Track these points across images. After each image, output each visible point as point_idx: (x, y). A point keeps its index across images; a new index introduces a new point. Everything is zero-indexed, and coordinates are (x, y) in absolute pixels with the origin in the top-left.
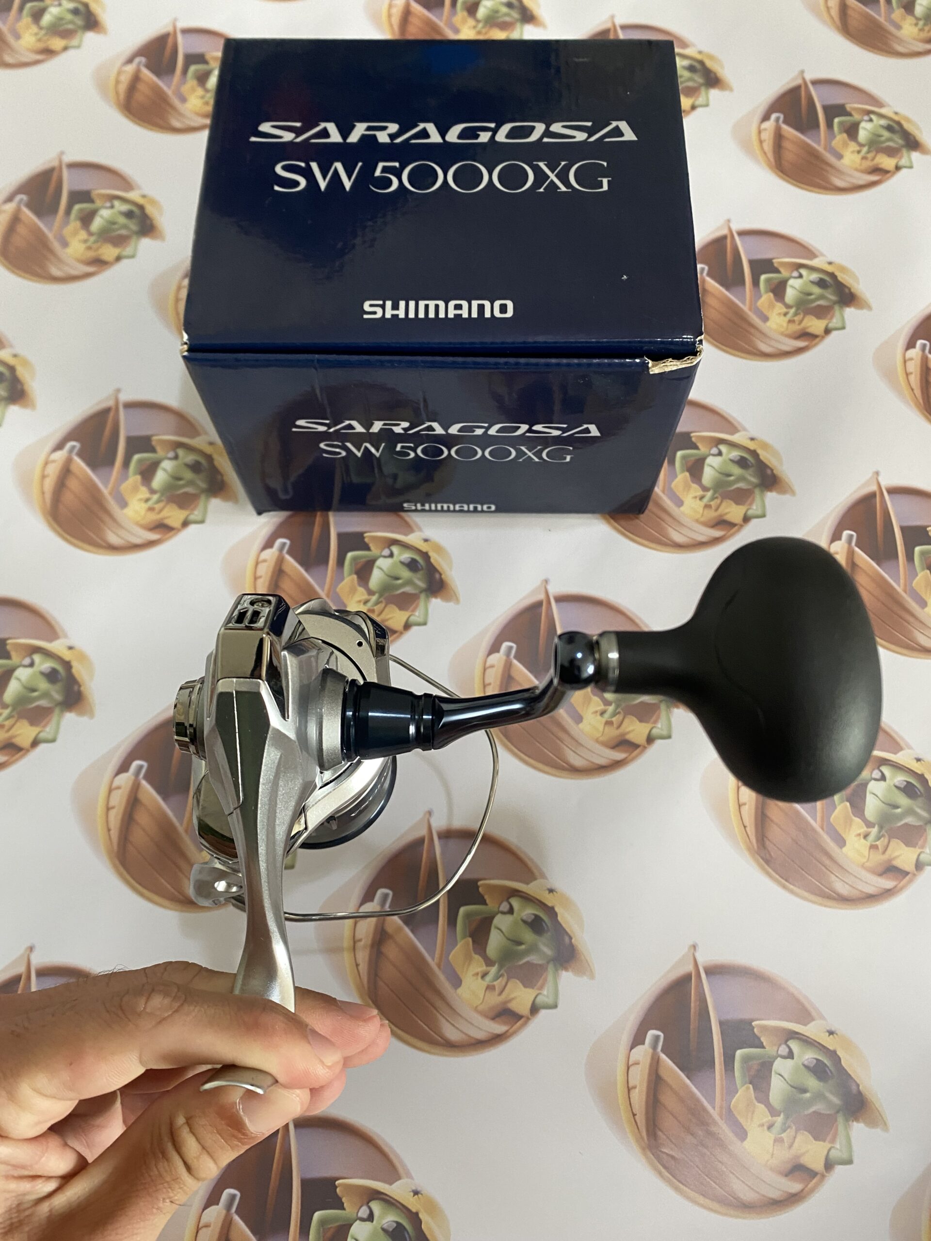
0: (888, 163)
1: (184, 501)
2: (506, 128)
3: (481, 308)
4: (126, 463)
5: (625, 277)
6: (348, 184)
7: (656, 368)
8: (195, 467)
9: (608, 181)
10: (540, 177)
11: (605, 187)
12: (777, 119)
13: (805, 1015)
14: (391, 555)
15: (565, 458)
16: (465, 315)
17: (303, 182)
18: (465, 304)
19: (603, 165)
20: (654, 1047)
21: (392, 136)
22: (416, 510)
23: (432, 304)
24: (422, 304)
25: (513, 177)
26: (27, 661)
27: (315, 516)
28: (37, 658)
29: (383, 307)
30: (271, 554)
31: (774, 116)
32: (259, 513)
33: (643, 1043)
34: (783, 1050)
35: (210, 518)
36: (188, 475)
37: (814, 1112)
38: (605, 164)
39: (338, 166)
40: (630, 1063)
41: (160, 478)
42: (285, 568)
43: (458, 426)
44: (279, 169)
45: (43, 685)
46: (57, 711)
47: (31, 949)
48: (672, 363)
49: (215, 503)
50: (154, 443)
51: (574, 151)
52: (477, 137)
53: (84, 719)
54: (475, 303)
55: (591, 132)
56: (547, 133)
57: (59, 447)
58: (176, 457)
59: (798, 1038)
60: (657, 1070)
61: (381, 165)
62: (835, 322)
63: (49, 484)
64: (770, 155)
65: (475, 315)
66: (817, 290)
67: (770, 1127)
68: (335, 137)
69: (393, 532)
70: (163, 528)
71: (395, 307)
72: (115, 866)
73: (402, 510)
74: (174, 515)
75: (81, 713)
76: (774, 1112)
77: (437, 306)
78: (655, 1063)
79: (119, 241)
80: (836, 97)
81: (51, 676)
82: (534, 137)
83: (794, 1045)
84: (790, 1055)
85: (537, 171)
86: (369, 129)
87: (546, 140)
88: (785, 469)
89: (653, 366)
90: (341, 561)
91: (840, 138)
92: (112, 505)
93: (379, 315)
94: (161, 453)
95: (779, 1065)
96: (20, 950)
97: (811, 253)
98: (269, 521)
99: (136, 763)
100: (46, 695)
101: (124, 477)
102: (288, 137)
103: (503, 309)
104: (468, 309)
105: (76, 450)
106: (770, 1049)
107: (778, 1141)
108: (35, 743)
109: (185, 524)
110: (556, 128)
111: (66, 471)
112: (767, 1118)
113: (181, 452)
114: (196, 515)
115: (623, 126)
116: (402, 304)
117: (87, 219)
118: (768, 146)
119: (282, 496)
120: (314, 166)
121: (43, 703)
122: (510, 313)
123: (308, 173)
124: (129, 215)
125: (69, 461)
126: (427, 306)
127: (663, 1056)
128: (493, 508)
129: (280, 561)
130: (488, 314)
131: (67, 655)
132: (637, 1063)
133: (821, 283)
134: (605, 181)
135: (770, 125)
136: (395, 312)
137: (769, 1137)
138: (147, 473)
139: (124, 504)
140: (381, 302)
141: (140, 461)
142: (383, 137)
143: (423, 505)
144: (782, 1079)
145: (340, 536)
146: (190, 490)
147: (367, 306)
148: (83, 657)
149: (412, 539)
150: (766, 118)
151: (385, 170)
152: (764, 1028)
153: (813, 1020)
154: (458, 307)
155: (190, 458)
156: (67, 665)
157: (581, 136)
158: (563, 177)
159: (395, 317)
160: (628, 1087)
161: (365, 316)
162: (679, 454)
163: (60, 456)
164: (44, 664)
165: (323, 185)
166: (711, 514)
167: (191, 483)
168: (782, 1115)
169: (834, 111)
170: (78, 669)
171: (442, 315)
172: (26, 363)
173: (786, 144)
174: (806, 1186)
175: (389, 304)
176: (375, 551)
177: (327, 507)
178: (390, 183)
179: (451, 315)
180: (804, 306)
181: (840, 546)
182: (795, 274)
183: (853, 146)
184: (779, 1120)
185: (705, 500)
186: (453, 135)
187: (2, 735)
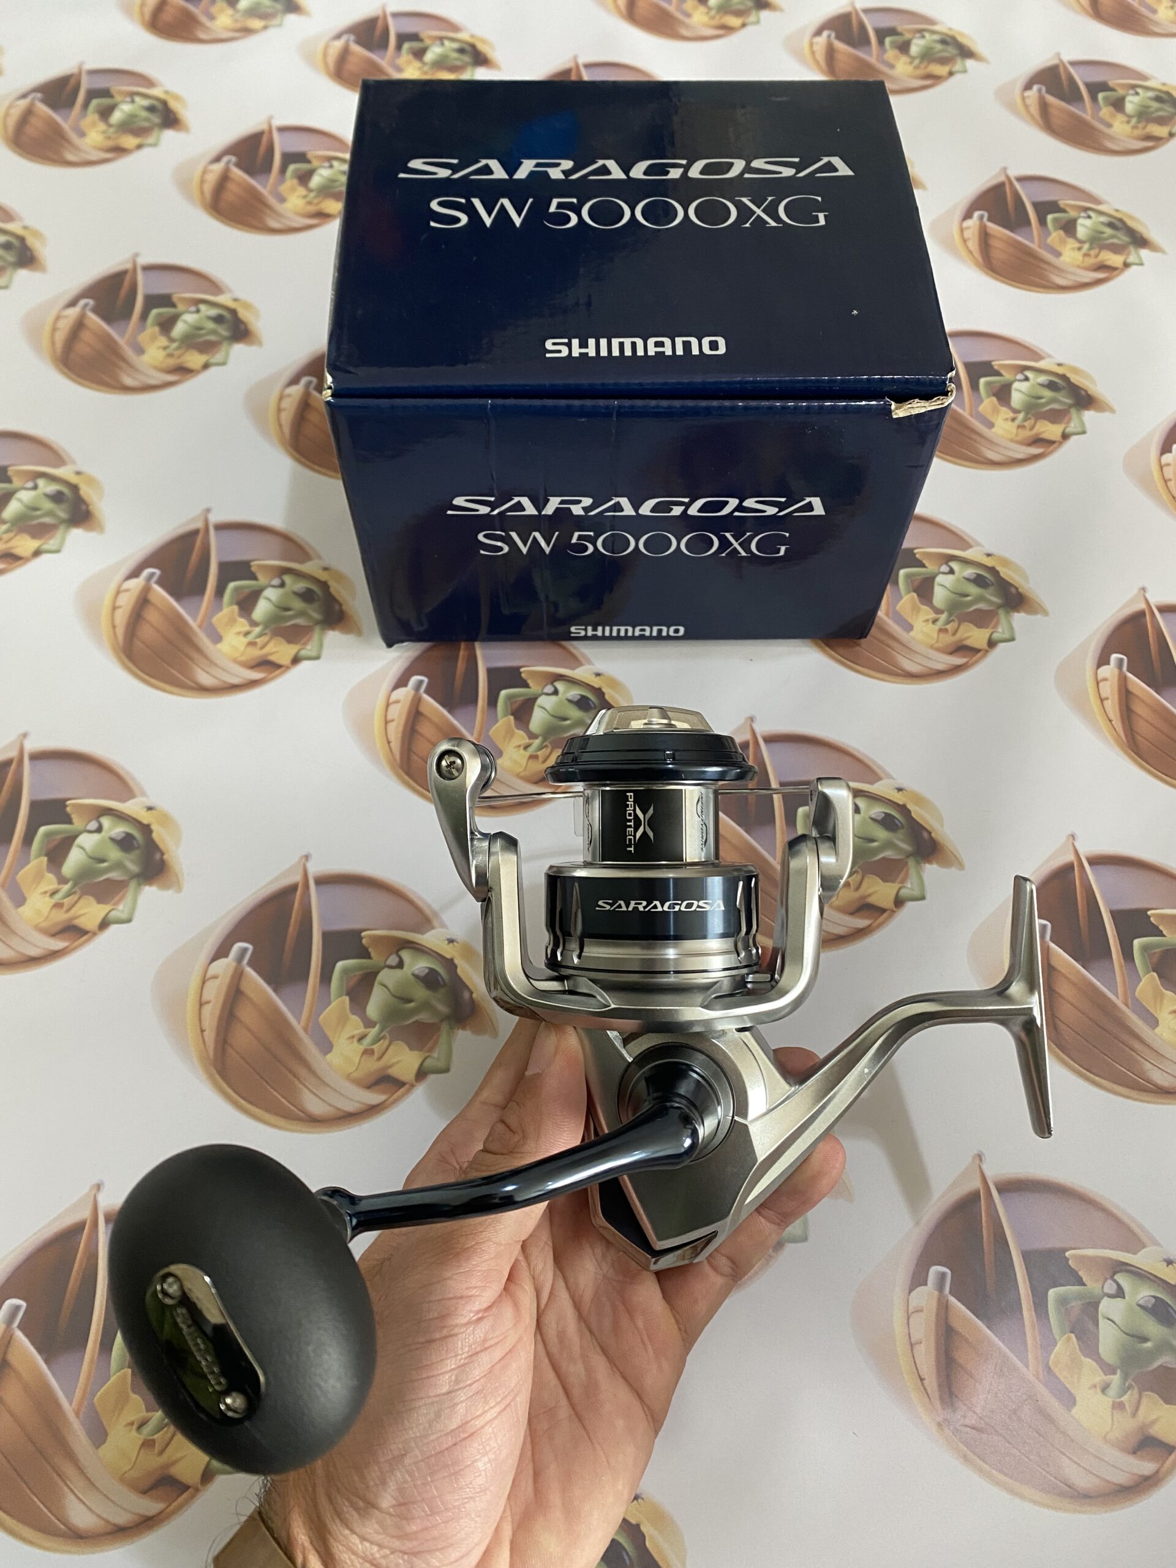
0: (1114, 260)
1: (294, 635)
2: (700, 165)
3: (687, 346)
4: (220, 592)
5: (855, 312)
6: (518, 221)
7: (900, 412)
8: (307, 596)
9: (825, 216)
10: (745, 212)
11: (822, 222)
12: (981, 218)
13: (1132, 1239)
14: (556, 692)
15: (778, 551)
16: (669, 352)
17: (464, 219)
18: (667, 341)
19: (817, 200)
20: (940, 1287)
21: (566, 173)
22: (585, 638)
23: (627, 342)
24: (615, 342)
25: (712, 212)
26: (93, 825)
27: (459, 650)
28: (106, 821)
29: (569, 345)
30: (404, 694)
31: (977, 214)
32: (390, 645)
33: (925, 1284)
34: (1109, 1287)
35: (325, 653)
36: (298, 604)
37: (1161, 1366)
38: (820, 199)
39: (506, 202)
40: (911, 1311)
41: (262, 609)
42: (423, 709)
43: (651, 503)
44: (434, 205)
45: (115, 854)
46: (133, 884)
47: (98, 1187)
48: (919, 405)
49: (333, 637)
50: (253, 569)
51: (781, 187)
52: (667, 173)
53: (169, 894)
54: (679, 341)
55: (799, 168)
56: (748, 169)
57: (135, 574)
58: (282, 585)
59: (1127, 1271)
60: (947, 1318)
61: (555, 202)
62: (1073, 426)
63: (121, 617)
64: (977, 254)
65: (680, 351)
66: (1047, 393)
67: (1104, 1389)
68: (499, 173)
69: (556, 666)
70: (269, 666)
71: (583, 344)
72: (211, 1077)
73: (569, 637)
74: (281, 651)
75: (166, 886)
77: (634, 345)
78: (944, 1310)
79: (207, 347)
80: (1047, 194)
81: (125, 843)
82: (733, 173)
83: (1122, 1279)
84: (1120, 1293)
85: (740, 206)
86: (539, 165)
87: (747, 176)
88: (1031, 584)
89: (896, 409)
90: (492, 701)
91: (1055, 236)
92: (203, 639)
93: (565, 352)
94: (262, 580)
95: (1106, 1306)
96: (84, 1189)
97: (1034, 354)
98: (402, 655)
99: (238, 946)
100: (118, 865)
102: (444, 173)
103: (714, 346)
104: (672, 347)
105: (155, 578)
106: (1092, 1284)
107: (1118, 1406)
108: (104, 925)
109: (296, 660)
110: (758, 164)
111: (143, 601)
112: (1100, 1377)
113: (287, 579)
114: (309, 649)
115: (836, 161)
116: (592, 342)
118: (974, 245)
119: (417, 628)
120: (477, 202)
121: (114, 875)
122: (722, 350)
123: (469, 209)
125: (146, 590)
126: (621, 345)
127: (953, 1300)
129: (417, 701)
130: (695, 351)
131: (145, 817)
132: (919, 1310)
133: (1051, 386)
134: (821, 216)
135: (973, 223)
136: (583, 351)
137: (1105, 1402)
138: (246, 604)
139: (217, 638)
140: (566, 341)
141: (237, 590)
142: (556, 174)
143: (595, 629)
144: (1113, 1324)
145: (490, 672)
146: (300, 621)
147: (549, 344)
148: (166, 820)
150: (968, 215)
151: (561, 205)
152: (1082, 1259)
153: (1144, 1246)
154: (659, 344)
155: (301, 586)
156: (146, 829)
157: (788, 172)
158: (772, 212)
159: (584, 356)
160: (911, 1343)
161: (548, 355)
162: (902, 572)
163: (136, 584)
164: (114, 829)
165: (488, 221)
166: (948, 639)
167: (302, 614)
168: (1119, 1371)
169: (1045, 208)
170: (159, 834)
171: (640, 352)
172: (91, 481)
173: (994, 243)
174: (1163, 1465)
175: (575, 342)
176: (534, 687)
177: (472, 637)
178: (568, 219)
179: (651, 352)
180: (1034, 410)
181: (1108, 671)
182: (1020, 376)
183: (1071, 243)
184: (1116, 1379)
185: (940, 624)
186: (638, 171)
187: (61, 916)
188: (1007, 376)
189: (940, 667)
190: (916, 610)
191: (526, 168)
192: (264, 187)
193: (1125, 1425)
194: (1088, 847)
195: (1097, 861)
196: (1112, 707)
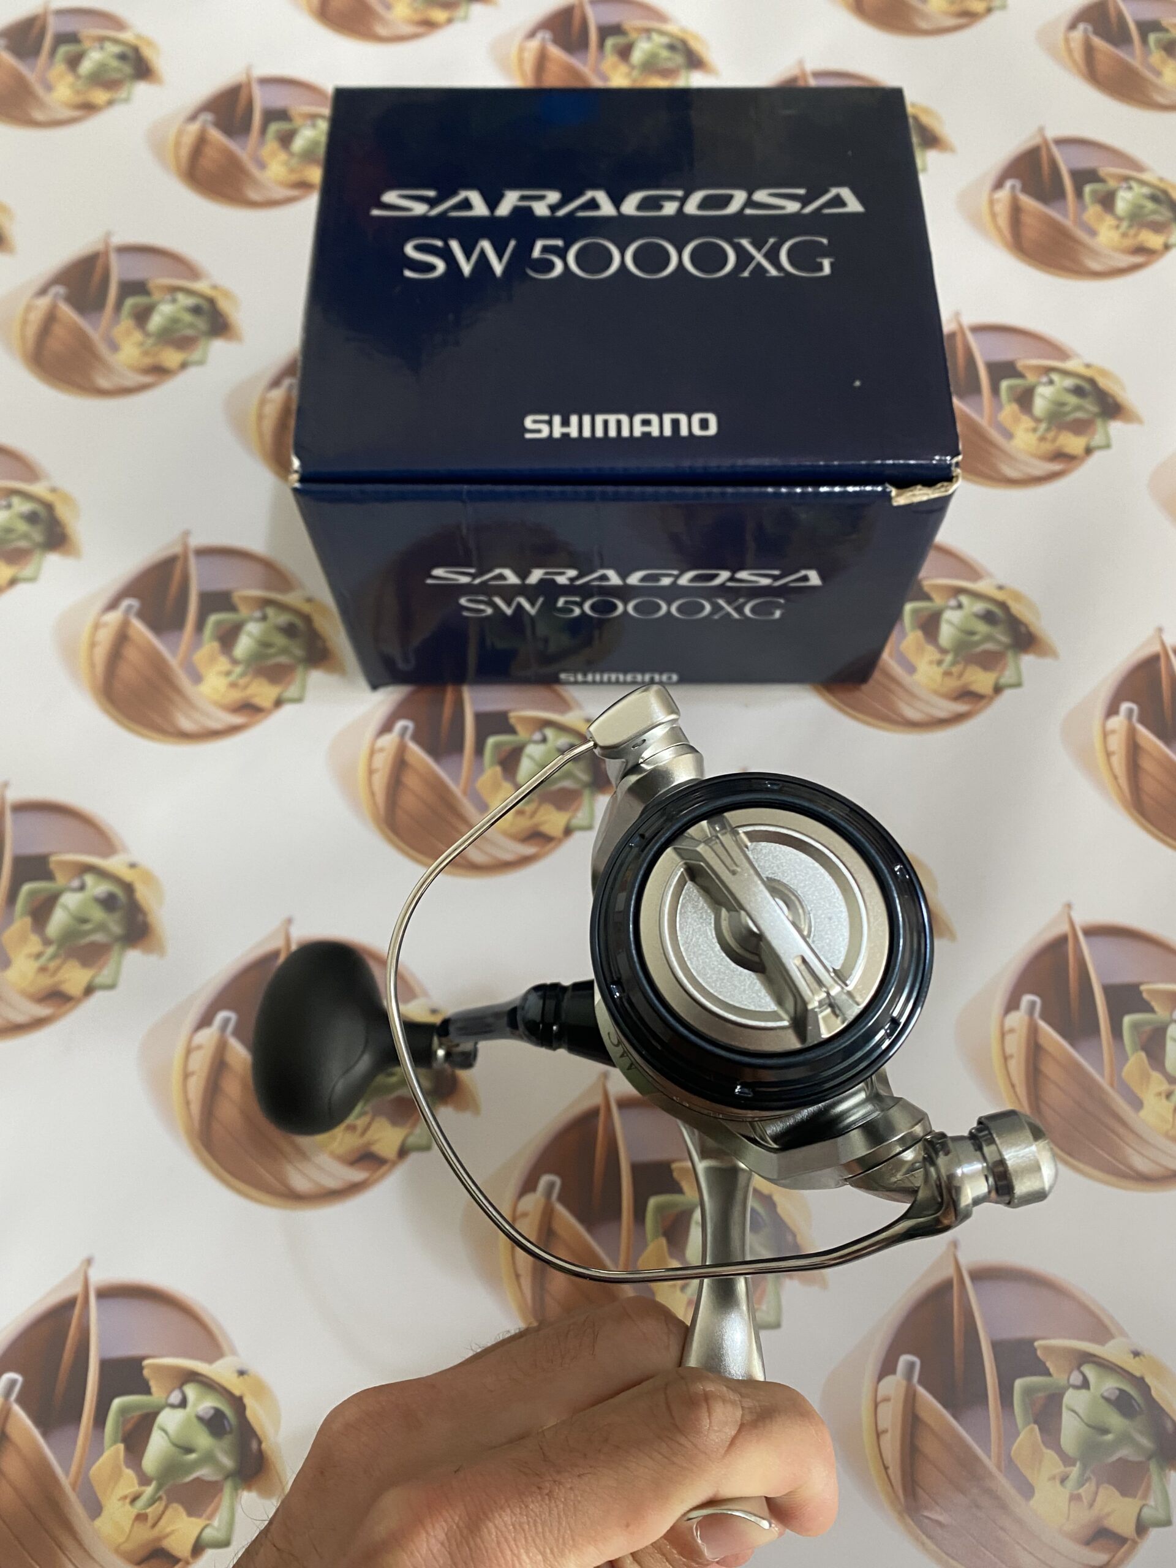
0: (1154, 240)
1: (276, 674)
2: (697, 197)
3: (676, 424)
4: (200, 626)
5: (858, 383)
6: (498, 268)
7: (901, 498)
8: (289, 631)
9: (831, 262)
10: (744, 258)
11: (827, 270)
12: (1013, 188)
13: (1101, 1330)
14: (544, 740)
15: (773, 614)
16: (655, 432)
17: (441, 266)
18: (654, 418)
19: (821, 243)
20: (909, 1377)
21: (553, 208)
22: (576, 683)
23: (612, 419)
24: (599, 419)
25: (709, 258)
26: (76, 883)
27: (444, 691)
28: (89, 879)
29: (550, 423)
30: (389, 741)
31: (1009, 184)
32: (375, 686)
33: (894, 1373)
34: (1076, 1378)
35: (310, 695)
36: (281, 640)
37: (1120, 1459)
38: (825, 241)
39: (486, 245)
40: (879, 1399)
41: (244, 645)
42: (409, 758)
43: (640, 574)
44: (409, 250)
45: (98, 914)
46: (116, 948)
47: (89, 1262)
48: (922, 492)
49: (316, 677)
50: (235, 600)
51: (784, 226)
52: (660, 207)
53: (152, 959)
54: (667, 418)
55: (805, 201)
56: (750, 203)
57: (113, 605)
58: (264, 618)
59: (1094, 1363)
60: (913, 1408)
61: (539, 245)
62: (1098, 439)
63: (101, 653)
64: (1006, 232)
65: (668, 432)
66: (1073, 400)
67: (1063, 1480)
68: (480, 208)
70: (250, 709)
71: (565, 423)
72: (196, 1151)
73: (558, 681)
74: (263, 692)
75: (149, 950)
76: (1067, 1460)
77: (619, 423)
78: (911, 1398)
79: (184, 343)
80: (1085, 160)
81: (108, 903)
82: (733, 208)
83: (1090, 1371)
84: (1085, 1384)
85: (740, 250)
86: (523, 198)
87: (749, 211)
88: (1043, 624)
89: (898, 495)
90: (479, 750)
91: (1093, 211)
92: (184, 680)
93: (545, 434)
94: (244, 611)
95: (1072, 1398)
96: (74, 1264)
97: (1061, 353)
98: (387, 698)
99: (222, 1015)
100: (101, 927)
101: (197, 643)
102: (420, 209)
103: (704, 424)
104: (660, 425)
105: (135, 610)
106: (1058, 1376)
107: (1075, 1498)
108: (89, 990)
109: (279, 703)
110: (761, 196)
111: (122, 637)
112: (1060, 1469)
113: (270, 612)
114: (292, 691)
115: (846, 193)
116: (574, 419)
117: (142, 316)
118: (1003, 221)
119: (401, 665)
120: (455, 245)
121: (99, 937)
122: (713, 430)
123: (446, 255)
124: (196, 310)
125: (125, 625)
126: (606, 423)
127: (921, 1390)
128: (675, 677)
129: (402, 749)
130: (684, 432)
131: (127, 875)
132: (887, 1399)
133: (1078, 391)
134: (826, 264)
135: (1004, 194)
136: (565, 430)
137: (1064, 1493)
138: (227, 638)
139: (197, 678)
140: (546, 417)
141: (218, 624)
142: (541, 209)
143: (585, 675)
144: (1076, 1416)
145: (479, 717)
146: (283, 659)
147: (529, 422)
148: (149, 878)
149: (571, 719)
150: (999, 185)
151: (546, 249)
152: (1048, 1349)
153: (1112, 1337)
154: (646, 423)
155: (283, 619)
156: (129, 888)
157: (792, 207)
158: (772, 256)
159: (566, 436)
160: (877, 1431)
161: (528, 436)
162: (908, 607)
163: (114, 618)
164: (98, 888)
165: (466, 268)
166: (953, 684)
167: (284, 651)
168: (1078, 1464)
169: (1084, 177)
170: (143, 894)
171: (625, 433)
172: (67, 499)
173: (1026, 219)
175: (557, 419)
176: (523, 734)
177: (460, 678)
178: (551, 266)
179: (637, 432)
180: (1058, 419)
181: (1118, 722)
182: (1044, 379)
183: (1110, 220)
184: (1075, 1471)
185: (945, 665)
186: (630, 206)
187: (45, 982)
188: (1031, 378)
189: (942, 714)
190: (920, 650)
191: (510, 201)
192: (242, 150)
193: (1083, 1517)
194: (1084, 917)
195: (1092, 932)
196: (1119, 763)
